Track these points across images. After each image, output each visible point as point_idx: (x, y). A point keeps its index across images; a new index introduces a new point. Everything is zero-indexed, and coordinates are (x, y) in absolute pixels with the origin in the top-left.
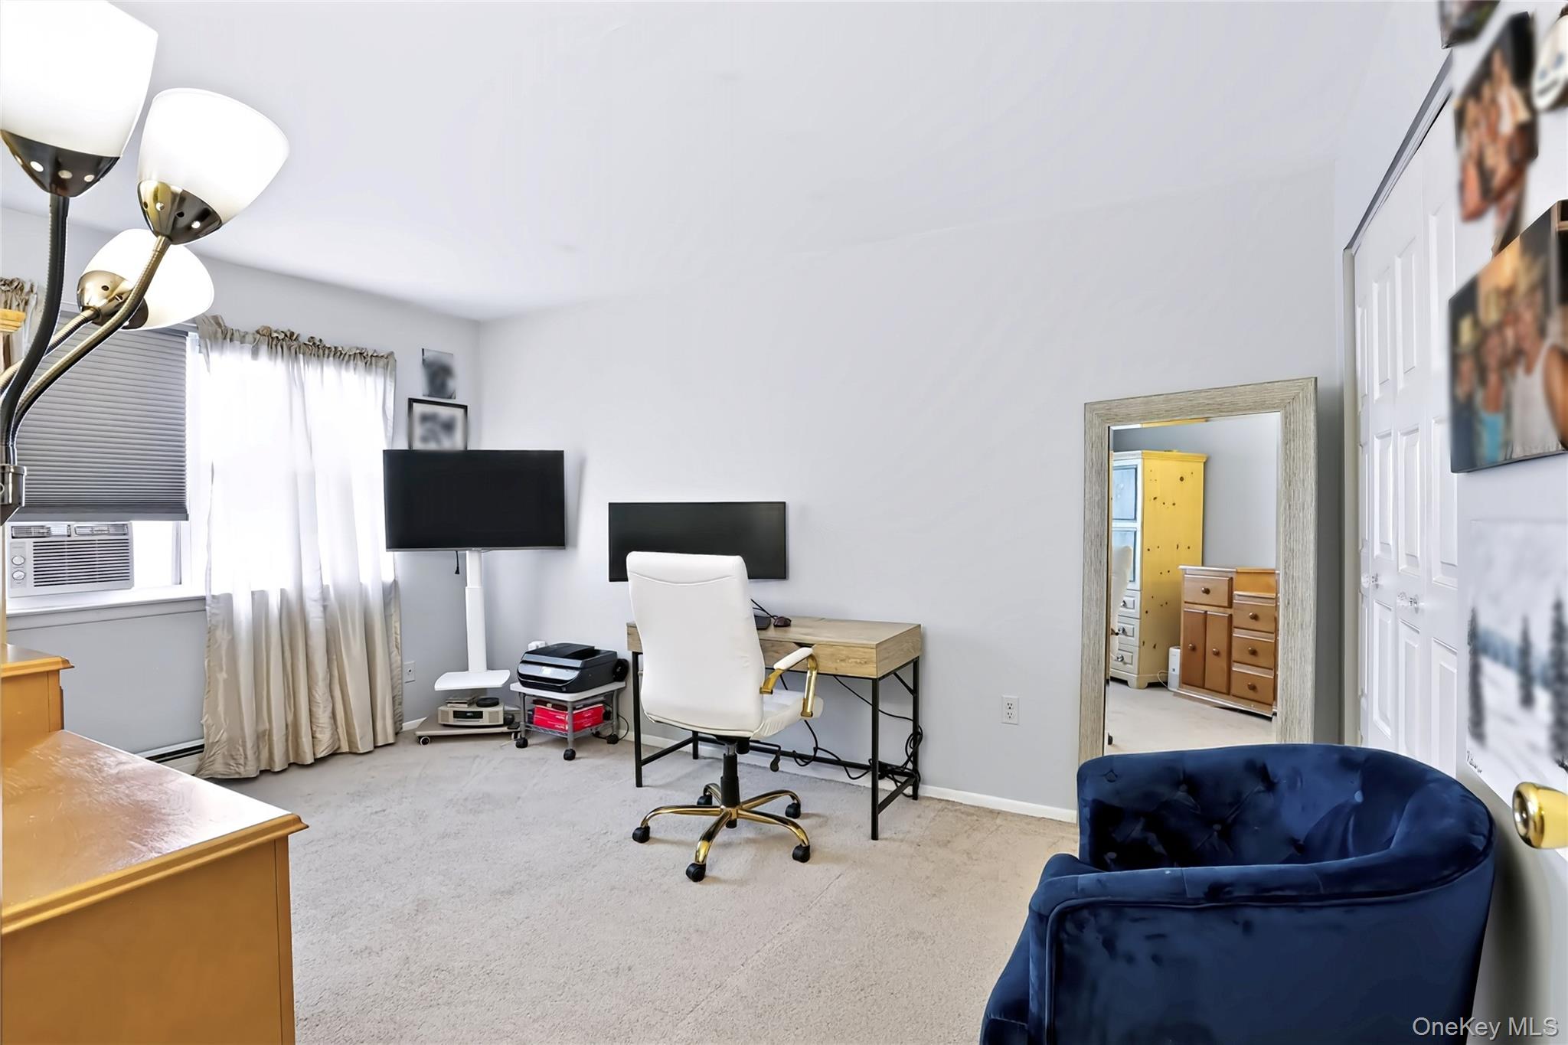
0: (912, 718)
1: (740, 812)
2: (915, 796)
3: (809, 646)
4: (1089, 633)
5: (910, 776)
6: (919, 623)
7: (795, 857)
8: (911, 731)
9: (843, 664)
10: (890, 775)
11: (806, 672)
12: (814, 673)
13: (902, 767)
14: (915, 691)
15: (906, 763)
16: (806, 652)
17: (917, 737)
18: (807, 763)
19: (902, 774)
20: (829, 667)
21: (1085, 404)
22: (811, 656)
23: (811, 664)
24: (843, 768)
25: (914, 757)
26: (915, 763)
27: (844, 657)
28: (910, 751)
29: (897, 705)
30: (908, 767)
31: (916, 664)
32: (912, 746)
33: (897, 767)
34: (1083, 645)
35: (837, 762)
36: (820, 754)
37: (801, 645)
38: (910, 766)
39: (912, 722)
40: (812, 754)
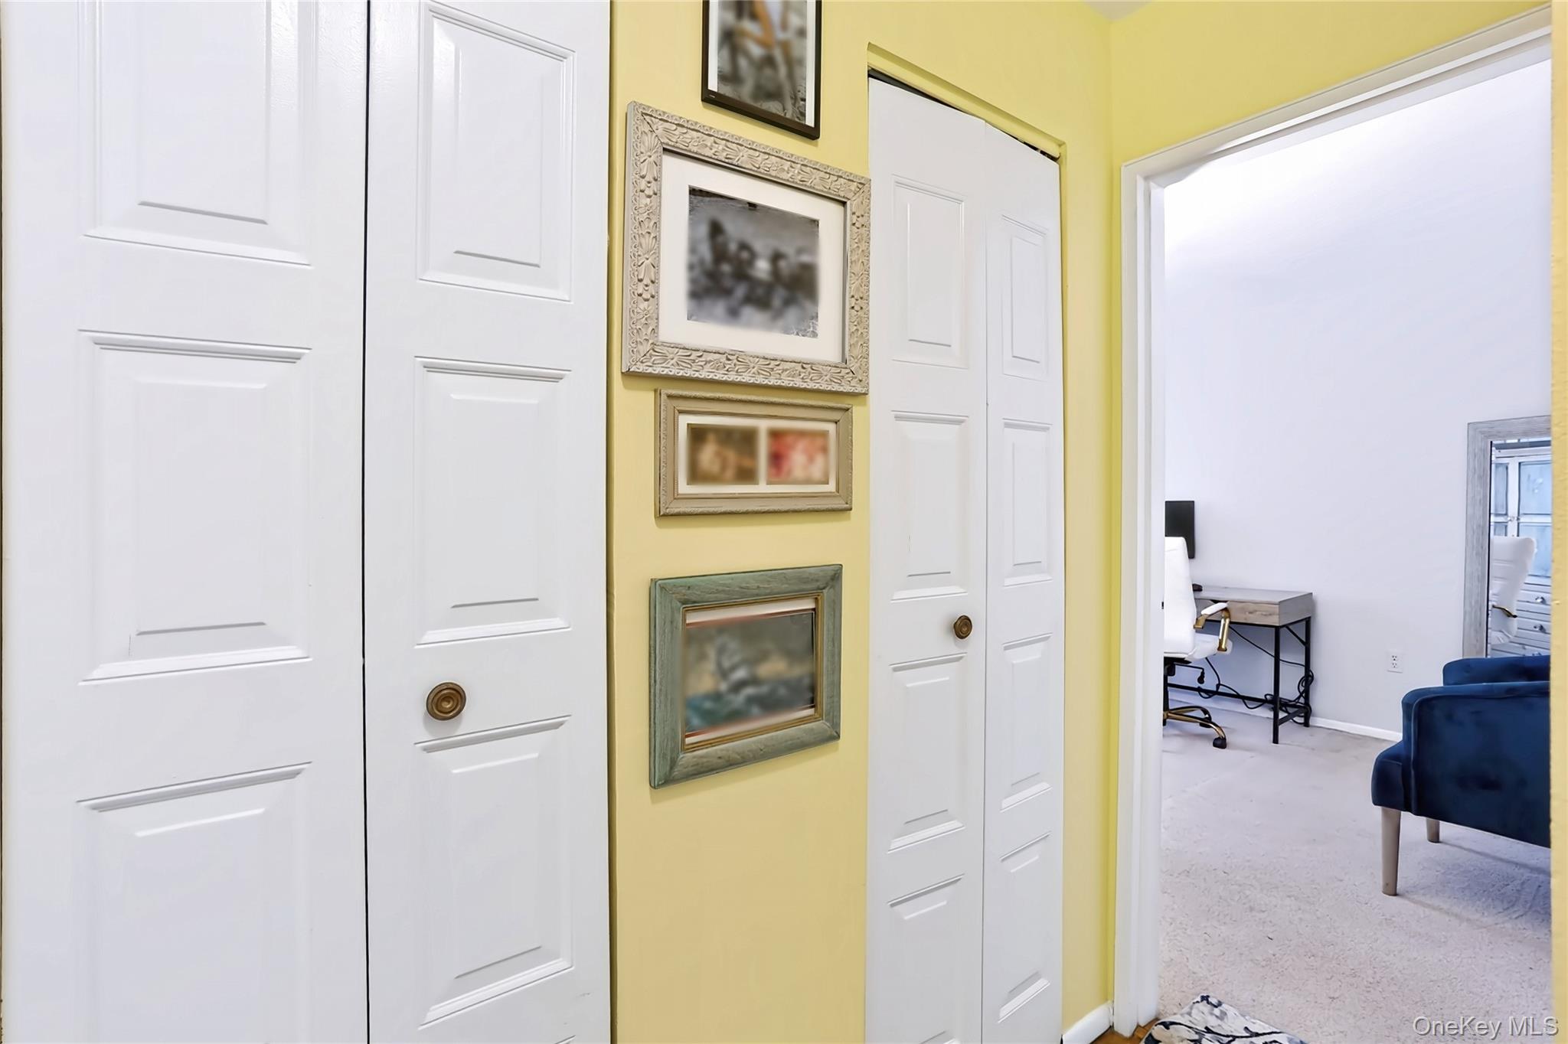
0: (1304, 663)
1: (1169, 714)
2: (1306, 724)
3: (1225, 602)
4: (1471, 603)
5: (1302, 710)
6: (1311, 592)
7: (1215, 745)
8: (1303, 675)
9: (1251, 615)
10: (1284, 708)
11: (1220, 622)
12: (1228, 621)
13: (1294, 701)
14: (1307, 644)
15: (1299, 698)
16: (1222, 605)
17: (1308, 679)
18: (1210, 697)
19: (1294, 706)
20: (1239, 617)
21: (1469, 424)
22: (1226, 609)
23: (1224, 614)
24: (1241, 700)
25: (1306, 693)
26: (1307, 698)
27: (1251, 610)
28: (1302, 689)
29: (1292, 655)
30: (1300, 701)
31: (1308, 622)
32: (1304, 684)
33: (1290, 701)
34: (1465, 613)
35: (1237, 696)
36: (1222, 689)
37: (1216, 602)
38: (1302, 700)
39: (1303, 668)
40: (1215, 689)
